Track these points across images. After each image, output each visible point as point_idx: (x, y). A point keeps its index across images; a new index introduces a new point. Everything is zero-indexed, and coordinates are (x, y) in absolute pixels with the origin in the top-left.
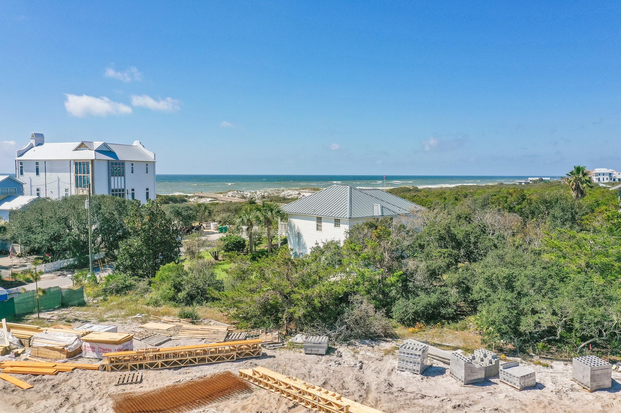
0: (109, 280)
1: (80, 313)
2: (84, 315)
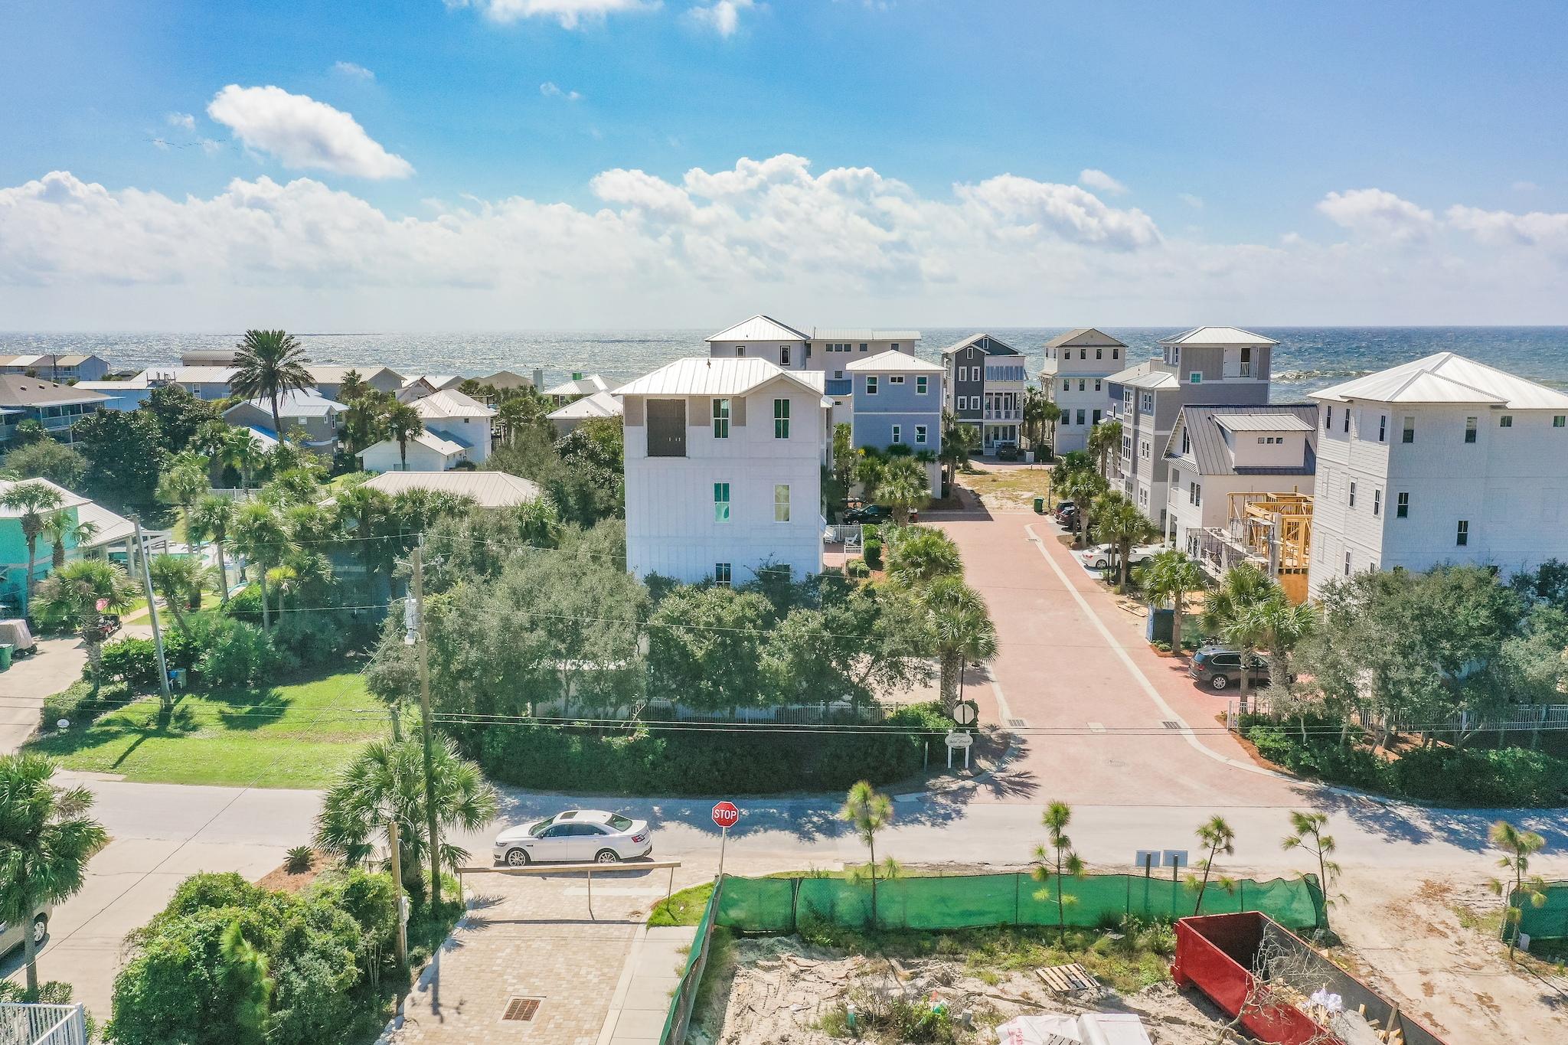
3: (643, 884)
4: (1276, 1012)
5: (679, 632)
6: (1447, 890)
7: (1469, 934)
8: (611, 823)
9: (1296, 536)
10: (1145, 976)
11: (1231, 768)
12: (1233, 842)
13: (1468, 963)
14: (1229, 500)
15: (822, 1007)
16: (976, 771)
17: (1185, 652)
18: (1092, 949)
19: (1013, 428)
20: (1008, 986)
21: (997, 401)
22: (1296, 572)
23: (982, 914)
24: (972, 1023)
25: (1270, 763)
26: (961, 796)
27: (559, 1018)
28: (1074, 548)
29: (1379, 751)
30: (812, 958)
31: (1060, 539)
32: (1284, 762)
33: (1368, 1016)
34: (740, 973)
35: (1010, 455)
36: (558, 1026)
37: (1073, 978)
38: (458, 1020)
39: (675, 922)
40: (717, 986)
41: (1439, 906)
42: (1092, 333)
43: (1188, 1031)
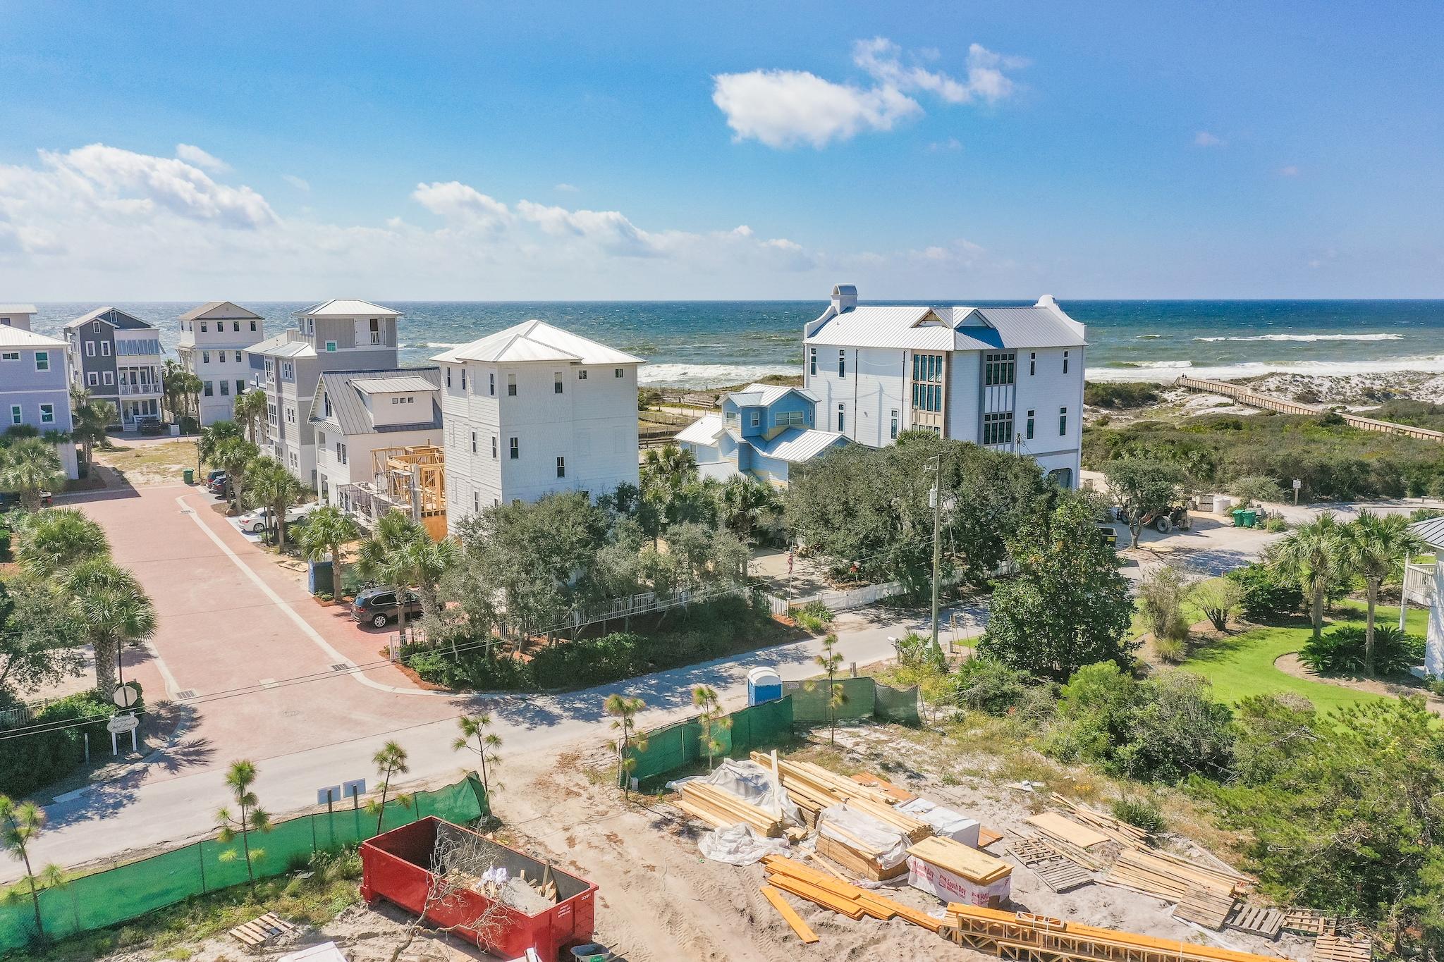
0: (969, 672)
1: (909, 745)
2: (915, 753)
4: (455, 899)
6: (577, 758)
7: (595, 790)
9: (433, 483)
10: (338, 904)
11: (397, 695)
12: (406, 762)
13: (598, 812)
14: (372, 456)
16: (146, 751)
17: (346, 599)
18: (284, 894)
19: (153, 402)
20: (201, 957)
21: (133, 375)
22: (436, 514)
23: (167, 892)
25: (429, 684)
26: (133, 779)
28: (230, 515)
29: (517, 655)
31: (215, 507)
32: (441, 681)
33: (528, 879)
35: (153, 429)
37: (268, 927)
41: (572, 772)
42: (228, 305)
43: (381, 941)
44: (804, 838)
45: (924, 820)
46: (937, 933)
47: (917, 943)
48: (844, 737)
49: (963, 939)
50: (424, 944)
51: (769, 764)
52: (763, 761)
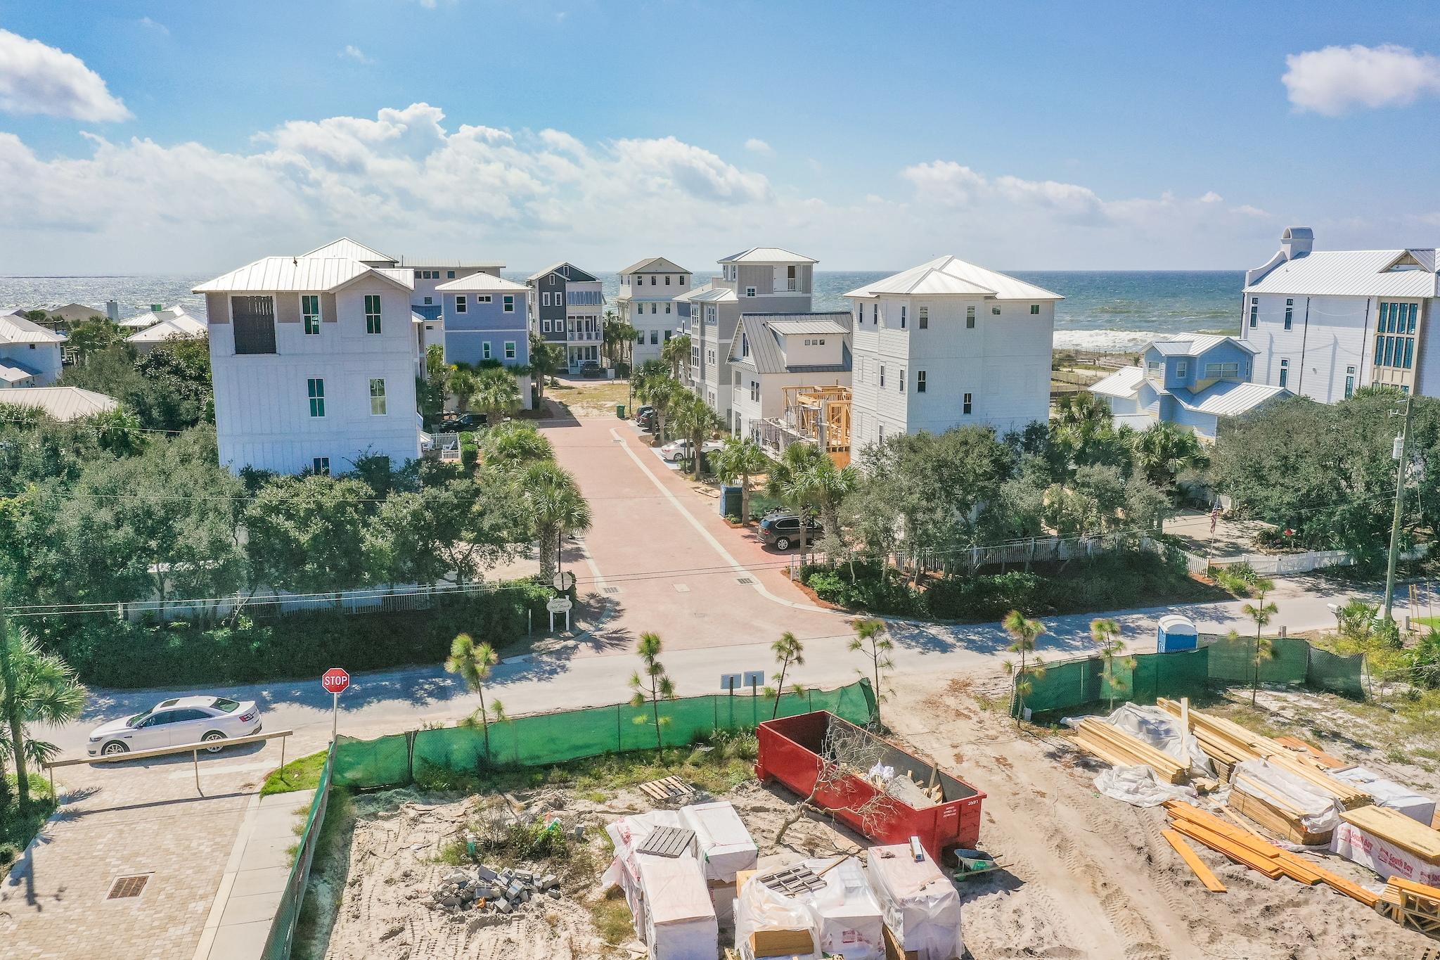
0: (1430, 647)
1: (1347, 716)
2: (1354, 726)
3: (255, 759)
4: (843, 784)
5: (279, 520)
6: (968, 685)
7: (986, 715)
8: (217, 705)
9: (839, 420)
10: (734, 778)
11: (795, 610)
12: (803, 654)
13: (987, 736)
14: (783, 392)
15: (443, 843)
16: (576, 632)
17: (753, 523)
18: (687, 762)
19: (594, 348)
20: (615, 803)
21: (579, 323)
22: (841, 450)
23: (587, 746)
24: (585, 836)
25: (827, 603)
26: (565, 653)
27: (169, 889)
28: (654, 445)
29: (912, 585)
30: (430, 804)
31: (641, 438)
32: (838, 601)
33: (915, 779)
34: (359, 824)
35: (592, 372)
36: (170, 897)
37: (673, 787)
38: (56, 906)
39: (290, 788)
40: (337, 839)
41: (963, 697)
42: (661, 261)
43: (771, 816)
44: (1215, 790)
45: (1363, 790)
46: (1373, 907)
47: (1346, 914)
48: (1266, 699)
49: (1406, 917)
50: (811, 826)
51: (1179, 713)
52: (1170, 709)
